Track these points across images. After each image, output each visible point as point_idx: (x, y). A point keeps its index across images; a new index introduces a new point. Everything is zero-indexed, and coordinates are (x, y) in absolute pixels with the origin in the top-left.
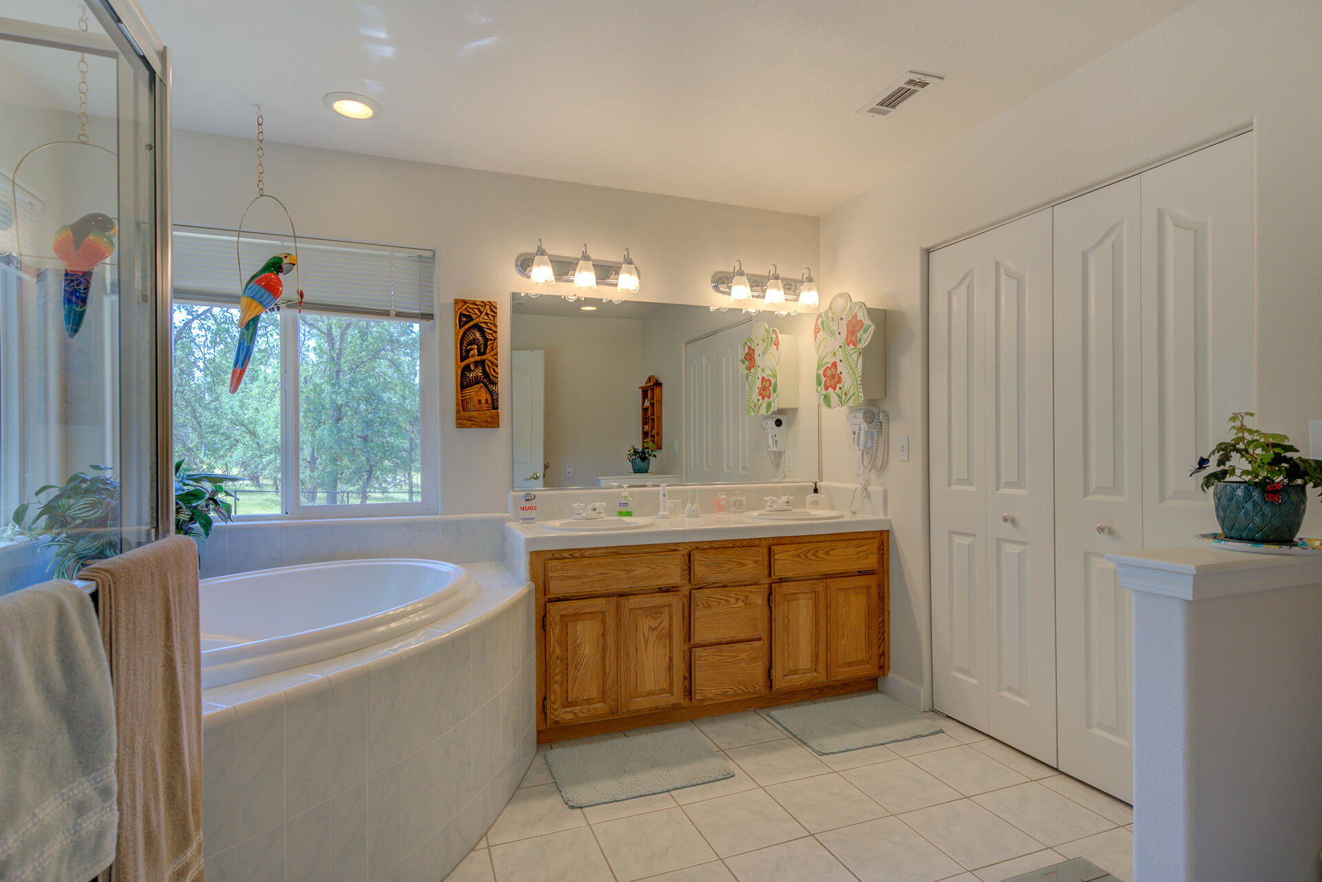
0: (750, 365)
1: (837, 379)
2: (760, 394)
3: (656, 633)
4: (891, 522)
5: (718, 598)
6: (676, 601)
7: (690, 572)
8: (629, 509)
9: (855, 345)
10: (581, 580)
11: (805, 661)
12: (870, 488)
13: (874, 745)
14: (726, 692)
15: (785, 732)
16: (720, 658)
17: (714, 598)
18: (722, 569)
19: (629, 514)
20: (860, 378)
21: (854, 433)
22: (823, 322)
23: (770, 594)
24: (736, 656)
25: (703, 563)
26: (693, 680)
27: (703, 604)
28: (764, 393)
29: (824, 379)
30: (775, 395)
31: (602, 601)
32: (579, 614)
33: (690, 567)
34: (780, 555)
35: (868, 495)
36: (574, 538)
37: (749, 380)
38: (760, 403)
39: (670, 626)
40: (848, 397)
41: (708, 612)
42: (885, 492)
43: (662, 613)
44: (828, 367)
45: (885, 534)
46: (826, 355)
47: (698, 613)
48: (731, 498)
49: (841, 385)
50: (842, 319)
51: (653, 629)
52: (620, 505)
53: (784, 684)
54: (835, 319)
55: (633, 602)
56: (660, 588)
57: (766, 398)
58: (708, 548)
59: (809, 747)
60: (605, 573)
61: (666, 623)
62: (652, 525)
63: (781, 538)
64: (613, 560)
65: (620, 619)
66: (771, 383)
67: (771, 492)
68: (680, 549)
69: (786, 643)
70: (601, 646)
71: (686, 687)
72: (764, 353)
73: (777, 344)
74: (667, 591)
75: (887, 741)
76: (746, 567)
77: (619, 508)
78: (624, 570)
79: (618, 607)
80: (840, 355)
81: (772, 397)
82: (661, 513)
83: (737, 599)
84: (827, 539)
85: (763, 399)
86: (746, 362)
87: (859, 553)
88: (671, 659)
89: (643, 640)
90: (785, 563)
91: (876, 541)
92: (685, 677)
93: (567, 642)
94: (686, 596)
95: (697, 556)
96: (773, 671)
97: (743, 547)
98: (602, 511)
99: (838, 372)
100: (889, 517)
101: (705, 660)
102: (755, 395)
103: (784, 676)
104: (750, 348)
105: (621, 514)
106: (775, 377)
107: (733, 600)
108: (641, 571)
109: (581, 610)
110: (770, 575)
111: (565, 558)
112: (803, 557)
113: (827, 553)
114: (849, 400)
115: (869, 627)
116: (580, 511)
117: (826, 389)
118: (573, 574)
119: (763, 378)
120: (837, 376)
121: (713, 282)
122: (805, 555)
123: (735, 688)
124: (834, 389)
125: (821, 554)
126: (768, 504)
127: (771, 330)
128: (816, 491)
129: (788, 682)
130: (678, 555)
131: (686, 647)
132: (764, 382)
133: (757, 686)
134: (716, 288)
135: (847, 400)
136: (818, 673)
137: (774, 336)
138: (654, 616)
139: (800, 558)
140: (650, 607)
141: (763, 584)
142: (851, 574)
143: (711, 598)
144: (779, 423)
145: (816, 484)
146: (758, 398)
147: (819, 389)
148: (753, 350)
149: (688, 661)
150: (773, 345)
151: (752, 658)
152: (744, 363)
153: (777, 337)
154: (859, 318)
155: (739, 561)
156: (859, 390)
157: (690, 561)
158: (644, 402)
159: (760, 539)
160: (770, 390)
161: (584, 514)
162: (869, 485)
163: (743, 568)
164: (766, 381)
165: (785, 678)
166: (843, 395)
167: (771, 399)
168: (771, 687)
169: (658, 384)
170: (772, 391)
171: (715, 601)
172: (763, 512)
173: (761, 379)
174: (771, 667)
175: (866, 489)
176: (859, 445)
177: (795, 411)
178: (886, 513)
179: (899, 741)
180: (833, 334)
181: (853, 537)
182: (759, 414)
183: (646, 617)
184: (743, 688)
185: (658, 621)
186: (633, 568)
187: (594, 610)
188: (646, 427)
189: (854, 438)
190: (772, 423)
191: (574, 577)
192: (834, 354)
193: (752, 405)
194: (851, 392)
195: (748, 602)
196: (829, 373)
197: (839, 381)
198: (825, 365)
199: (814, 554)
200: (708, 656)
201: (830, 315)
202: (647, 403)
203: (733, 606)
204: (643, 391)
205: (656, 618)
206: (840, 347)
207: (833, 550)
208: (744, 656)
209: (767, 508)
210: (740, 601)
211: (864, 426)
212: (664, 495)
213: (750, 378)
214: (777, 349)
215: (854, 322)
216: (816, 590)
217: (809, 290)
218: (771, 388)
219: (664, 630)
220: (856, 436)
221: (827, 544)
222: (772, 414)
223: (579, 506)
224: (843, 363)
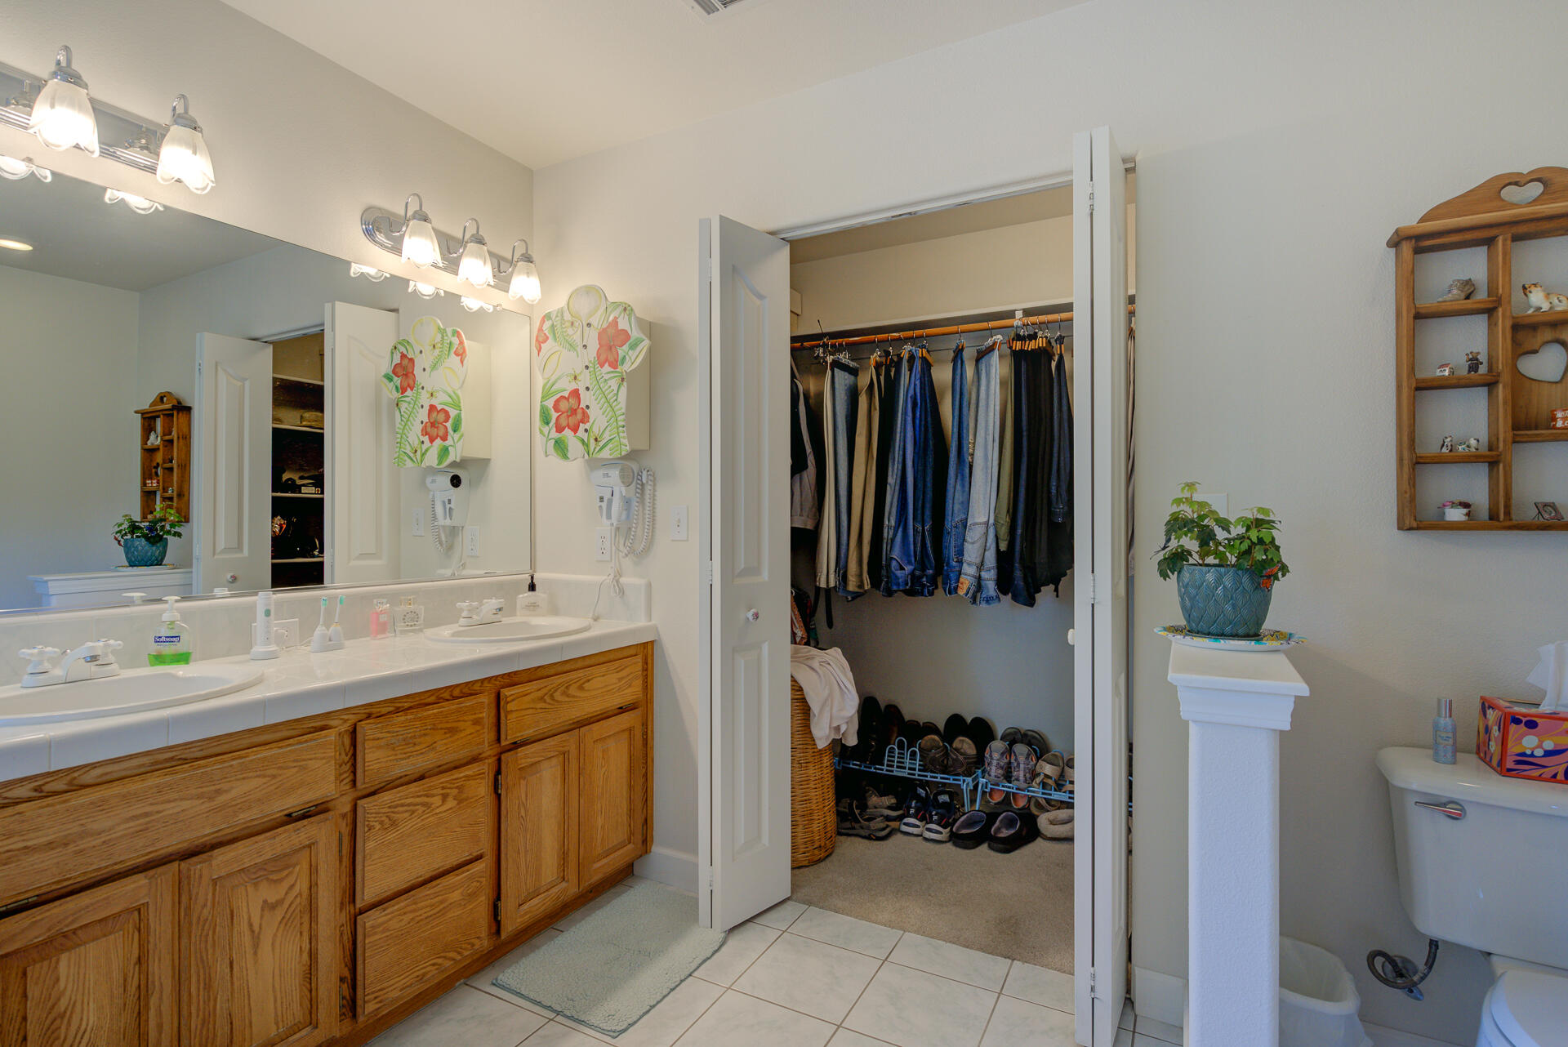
0: (405, 385)
1: (579, 416)
2: (425, 432)
3: (279, 913)
4: (657, 628)
5: (409, 805)
6: (323, 834)
7: (354, 765)
8: (179, 647)
9: (614, 365)
10: (72, 848)
11: (549, 868)
12: (623, 580)
13: (682, 981)
14: (424, 975)
15: (537, 1009)
16: (411, 916)
17: (402, 805)
18: (417, 748)
19: (183, 658)
20: (623, 417)
21: (602, 499)
22: (553, 326)
23: (498, 772)
24: (442, 902)
25: (382, 743)
26: (359, 978)
27: (382, 823)
28: (434, 432)
29: (555, 415)
30: (456, 436)
31: (140, 880)
32: (65, 935)
33: (354, 755)
34: (516, 702)
35: (622, 592)
36: (47, 746)
37: (403, 409)
38: (424, 447)
39: (312, 886)
40: (601, 444)
41: (392, 836)
42: (649, 586)
43: (294, 866)
44: (562, 397)
45: (649, 647)
46: (559, 378)
47: (369, 845)
48: (397, 609)
49: (587, 426)
50: (589, 325)
51: (273, 907)
52: (158, 640)
53: (519, 920)
54: (576, 324)
55: (222, 860)
56: (289, 815)
57: (438, 440)
58: (390, 713)
59: (590, 1026)
60: (146, 815)
61: (302, 885)
62: (258, 681)
63: (515, 673)
64: (168, 778)
65: (189, 908)
66: (447, 418)
67: (464, 593)
68: (332, 723)
69: (522, 850)
70: (132, 989)
71: (344, 998)
72: (434, 367)
73: (461, 354)
74: (305, 816)
75: (694, 966)
76: (462, 735)
77: (155, 648)
78: (199, 797)
79: (181, 885)
80: (585, 380)
81: (449, 437)
82: (258, 649)
83: (445, 797)
84: (580, 664)
85: (432, 440)
86: (395, 378)
87: (620, 679)
88: (313, 955)
89: (247, 939)
90: (521, 719)
91: (640, 656)
92: (342, 980)
93: (25, 1019)
94: (344, 816)
95: (367, 730)
96: (502, 904)
97: (455, 698)
98: (111, 658)
99: (583, 405)
100: (653, 622)
101: (383, 932)
102: (415, 434)
103: (520, 905)
104: (403, 356)
105: (159, 659)
106: (458, 406)
107: (437, 800)
108: (237, 790)
109: (73, 922)
110: (498, 740)
111: (17, 802)
112: (548, 700)
113: (581, 688)
114: (601, 449)
115: (631, 788)
116: (47, 666)
117: (560, 429)
118: (44, 840)
119: (432, 408)
120: (579, 411)
121: (364, 222)
122: (552, 697)
123: (440, 961)
124: (575, 430)
125: (573, 691)
126: (465, 614)
127: (449, 331)
128: (532, 587)
129: (526, 913)
130: (331, 736)
131: (343, 918)
132: (434, 415)
133: (476, 941)
134: (369, 233)
135: (598, 448)
136: (568, 881)
137: (456, 341)
138: (274, 877)
139: (545, 702)
140: (266, 862)
141: (486, 758)
142: (611, 713)
143: (396, 807)
144: (456, 481)
145: (532, 578)
146: (422, 438)
147: (546, 429)
148: (411, 360)
149: (348, 945)
150: (453, 355)
151: (469, 895)
152: (391, 380)
153: (461, 343)
154: (620, 327)
155: (449, 725)
156: (621, 434)
157: (354, 744)
158: (145, 438)
159: (483, 681)
160: (446, 428)
161: (58, 672)
162: (621, 576)
163: (456, 737)
164: (438, 412)
165: (522, 908)
166: (592, 441)
167: (449, 442)
168: (498, 932)
169: (184, 409)
170: (450, 430)
171: (406, 811)
172: (455, 628)
173: (426, 408)
174: (498, 898)
175: (617, 582)
176: (609, 517)
177: (484, 463)
178: (649, 616)
179: (708, 958)
180: (572, 346)
181: (612, 657)
182: (423, 465)
183: (256, 885)
184: (452, 955)
185: (286, 885)
186: (224, 786)
187: (117, 910)
188: (152, 484)
189: (600, 506)
190: (446, 481)
191: (50, 846)
192: (575, 378)
193: (408, 450)
194: (607, 437)
195: (464, 796)
196: (564, 405)
197: (585, 418)
198: (558, 392)
199: (564, 693)
200: (390, 920)
201: (567, 317)
202: (155, 440)
203: (437, 811)
204: (144, 419)
205: (281, 880)
206: (587, 367)
207: (588, 681)
208: (456, 896)
209: (462, 621)
210: (450, 799)
211: (620, 490)
212: (268, 613)
213: (403, 406)
214: (462, 362)
215: (611, 331)
216: (566, 749)
217: (528, 274)
218: (449, 425)
219: (298, 900)
220: (604, 505)
221: (581, 673)
222: (447, 466)
223: (41, 653)
224: (591, 392)
